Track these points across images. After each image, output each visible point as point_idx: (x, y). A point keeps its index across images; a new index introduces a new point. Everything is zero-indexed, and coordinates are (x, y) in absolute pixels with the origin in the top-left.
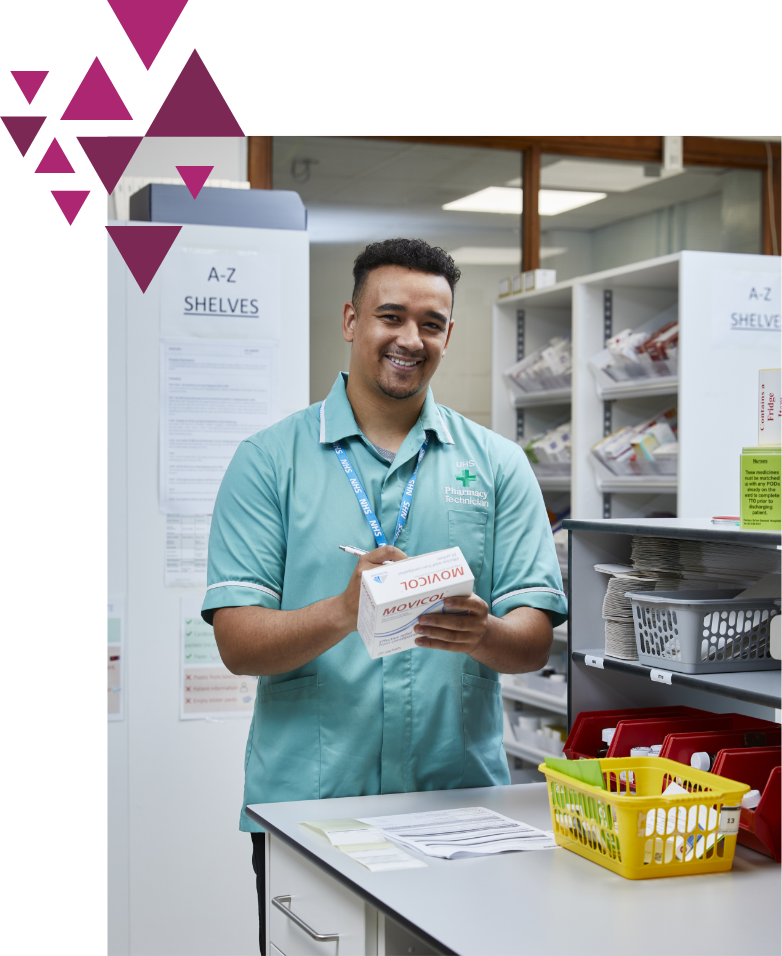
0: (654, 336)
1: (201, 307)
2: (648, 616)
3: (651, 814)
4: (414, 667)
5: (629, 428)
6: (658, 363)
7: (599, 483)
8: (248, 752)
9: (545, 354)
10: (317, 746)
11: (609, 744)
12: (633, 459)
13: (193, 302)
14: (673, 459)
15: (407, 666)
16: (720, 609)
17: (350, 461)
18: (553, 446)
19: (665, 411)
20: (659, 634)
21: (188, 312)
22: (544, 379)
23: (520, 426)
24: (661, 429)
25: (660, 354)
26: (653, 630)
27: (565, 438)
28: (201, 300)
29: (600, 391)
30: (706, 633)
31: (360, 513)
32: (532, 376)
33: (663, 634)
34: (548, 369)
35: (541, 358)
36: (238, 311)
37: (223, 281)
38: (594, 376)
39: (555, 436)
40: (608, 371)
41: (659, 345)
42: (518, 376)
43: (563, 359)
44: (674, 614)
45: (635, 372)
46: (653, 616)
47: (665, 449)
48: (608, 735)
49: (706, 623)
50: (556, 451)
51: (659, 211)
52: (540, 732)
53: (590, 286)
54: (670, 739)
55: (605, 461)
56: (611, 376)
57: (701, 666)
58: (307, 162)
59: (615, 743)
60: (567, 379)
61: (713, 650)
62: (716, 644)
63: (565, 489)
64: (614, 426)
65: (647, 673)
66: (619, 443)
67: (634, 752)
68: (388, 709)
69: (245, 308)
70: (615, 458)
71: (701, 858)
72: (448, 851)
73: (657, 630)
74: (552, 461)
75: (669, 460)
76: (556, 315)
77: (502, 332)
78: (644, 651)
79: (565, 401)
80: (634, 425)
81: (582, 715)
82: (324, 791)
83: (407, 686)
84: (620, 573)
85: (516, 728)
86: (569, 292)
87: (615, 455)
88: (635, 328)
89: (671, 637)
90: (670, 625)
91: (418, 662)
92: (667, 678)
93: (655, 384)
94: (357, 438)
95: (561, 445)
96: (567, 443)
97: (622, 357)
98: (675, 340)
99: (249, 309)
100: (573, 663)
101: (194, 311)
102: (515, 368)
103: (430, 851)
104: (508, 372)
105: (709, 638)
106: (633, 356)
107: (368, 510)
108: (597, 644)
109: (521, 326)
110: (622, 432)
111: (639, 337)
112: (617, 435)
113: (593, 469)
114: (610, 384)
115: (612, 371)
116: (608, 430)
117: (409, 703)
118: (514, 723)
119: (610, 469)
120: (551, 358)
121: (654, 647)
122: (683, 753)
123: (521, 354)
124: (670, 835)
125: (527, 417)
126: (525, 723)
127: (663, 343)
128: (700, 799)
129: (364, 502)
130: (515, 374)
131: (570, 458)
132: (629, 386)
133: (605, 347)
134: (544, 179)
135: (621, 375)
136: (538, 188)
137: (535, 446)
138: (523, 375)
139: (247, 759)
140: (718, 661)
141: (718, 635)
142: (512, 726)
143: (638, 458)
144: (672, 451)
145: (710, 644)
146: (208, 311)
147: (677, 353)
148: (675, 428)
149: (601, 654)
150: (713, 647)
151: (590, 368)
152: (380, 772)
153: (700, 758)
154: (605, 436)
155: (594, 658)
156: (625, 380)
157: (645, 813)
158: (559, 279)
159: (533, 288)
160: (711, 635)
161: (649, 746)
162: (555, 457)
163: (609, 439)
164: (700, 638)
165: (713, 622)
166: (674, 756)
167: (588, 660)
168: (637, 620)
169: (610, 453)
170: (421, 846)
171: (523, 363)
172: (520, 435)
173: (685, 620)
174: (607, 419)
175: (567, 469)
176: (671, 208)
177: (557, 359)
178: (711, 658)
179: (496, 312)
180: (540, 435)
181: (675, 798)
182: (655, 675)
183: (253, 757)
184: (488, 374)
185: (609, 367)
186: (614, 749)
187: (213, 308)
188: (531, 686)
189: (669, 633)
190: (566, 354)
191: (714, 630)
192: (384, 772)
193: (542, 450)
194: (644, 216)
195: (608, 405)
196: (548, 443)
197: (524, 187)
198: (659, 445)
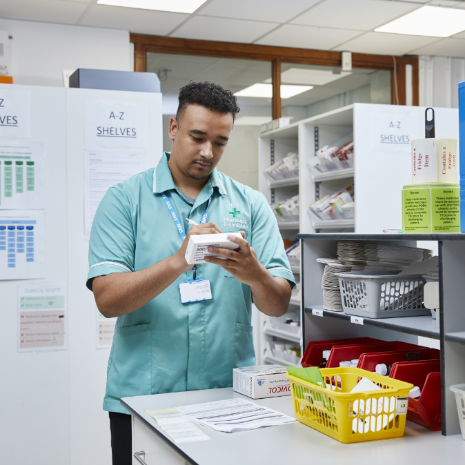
0: (340, 148)
1: (106, 132)
2: (349, 285)
3: (356, 403)
4: (206, 320)
5: (328, 196)
6: (343, 161)
7: (314, 224)
8: (109, 364)
9: (285, 160)
10: (150, 364)
11: (327, 359)
12: (331, 211)
13: (101, 129)
14: (352, 210)
15: (202, 319)
16: (391, 280)
17: (170, 203)
18: (290, 206)
19: (347, 187)
20: (355, 296)
21: (99, 135)
22: (285, 173)
23: (273, 197)
24: (345, 195)
25: (344, 156)
26: (352, 294)
27: (296, 202)
28: (106, 129)
29: (313, 177)
30: (383, 295)
31: (177, 232)
32: (279, 172)
33: (357, 296)
34: (287, 168)
35: (283, 163)
36: (125, 134)
37: (117, 119)
38: (310, 170)
39: (291, 201)
40: (317, 167)
41: (343, 152)
42: (272, 172)
43: (294, 163)
44: (364, 283)
45: (331, 167)
46: (352, 286)
47: (348, 205)
48: (326, 354)
49: (383, 289)
50: (291, 209)
51: (339, 95)
52: (285, 352)
53: (307, 125)
54: (364, 356)
55: (316, 213)
56: (319, 170)
57: (380, 314)
58: (166, 71)
59: (331, 359)
60: (296, 172)
61: (387, 304)
62: (389, 301)
63: (296, 228)
64: (320, 196)
65: (349, 319)
66: (323, 203)
67: (341, 364)
68: (191, 344)
69: (129, 133)
70: (321, 211)
71: (385, 428)
72: (229, 428)
73: (354, 294)
74: (289, 214)
75: (349, 211)
76: (290, 142)
77: (263, 150)
78: (346, 306)
79: (296, 184)
80: (331, 195)
81: (311, 343)
82: (153, 390)
83: (203, 331)
84: (331, 263)
85: (273, 350)
86: (296, 128)
87: (321, 209)
88: (331, 145)
89: (362, 297)
90: (362, 291)
91: (208, 317)
92: (360, 321)
93: (341, 172)
94: (174, 191)
95: (294, 206)
96: (297, 205)
97: (325, 159)
98: (352, 149)
99: (131, 133)
100: (305, 314)
101: (102, 134)
102: (270, 169)
103: (217, 428)
104: (266, 171)
105: (384, 298)
106: (330, 159)
107: (182, 230)
108: (319, 303)
109: (272, 148)
110: (325, 198)
111: (333, 149)
112: (322, 200)
113: (310, 217)
114: (318, 174)
115: (319, 167)
116: (317, 197)
117: (203, 340)
118: (272, 347)
119: (319, 217)
120: (288, 162)
121: (352, 303)
122: (371, 365)
123: (273, 161)
124: (367, 416)
125: (276, 193)
126: (278, 347)
127: (346, 151)
128: (385, 393)
129: (179, 225)
130: (270, 172)
131: (298, 212)
132: (328, 175)
133: (316, 155)
134: (283, 80)
135: (323, 169)
136: (280, 84)
137: (280, 207)
138: (274, 172)
139: (109, 368)
140: (389, 311)
141: (390, 296)
142: (271, 349)
143: (334, 211)
144: (351, 206)
145: (385, 301)
146: (109, 134)
147: (353, 156)
148: (352, 195)
149: (321, 309)
150: (387, 303)
151: (308, 166)
152: (186, 380)
153: (381, 368)
154: (316, 200)
155: (317, 311)
156: (325, 172)
157: (352, 402)
158: (291, 122)
159: (278, 127)
160: (386, 296)
161: (350, 361)
162: (291, 212)
163: (318, 202)
164: (380, 298)
165: (387, 288)
166: (365, 367)
167: (314, 312)
168: (342, 289)
169: (319, 209)
170: (212, 425)
171: (274, 166)
172: (273, 202)
173: (370, 287)
174: (317, 192)
175: (297, 218)
176: (345, 94)
177: (291, 163)
178: (386, 309)
179: (260, 141)
180: (283, 202)
181: (370, 393)
182: (353, 319)
183: (112, 368)
184: (256, 172)
185: (317, 165)
186: (330, 362)
187: (112, 133)
188: (281, 328)
189: (361, 295)
190: (296, 160)
191: (387, 293)
192: (189, 380)
193: (284, 209)
194: (332, 98)
195: (317, 184)
196: (287, 205)
197: (273, 83)
198: (344, 203)
